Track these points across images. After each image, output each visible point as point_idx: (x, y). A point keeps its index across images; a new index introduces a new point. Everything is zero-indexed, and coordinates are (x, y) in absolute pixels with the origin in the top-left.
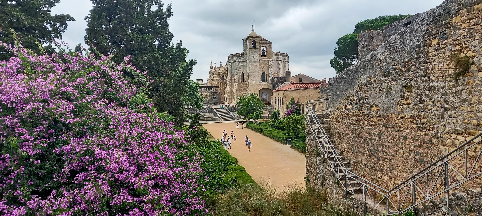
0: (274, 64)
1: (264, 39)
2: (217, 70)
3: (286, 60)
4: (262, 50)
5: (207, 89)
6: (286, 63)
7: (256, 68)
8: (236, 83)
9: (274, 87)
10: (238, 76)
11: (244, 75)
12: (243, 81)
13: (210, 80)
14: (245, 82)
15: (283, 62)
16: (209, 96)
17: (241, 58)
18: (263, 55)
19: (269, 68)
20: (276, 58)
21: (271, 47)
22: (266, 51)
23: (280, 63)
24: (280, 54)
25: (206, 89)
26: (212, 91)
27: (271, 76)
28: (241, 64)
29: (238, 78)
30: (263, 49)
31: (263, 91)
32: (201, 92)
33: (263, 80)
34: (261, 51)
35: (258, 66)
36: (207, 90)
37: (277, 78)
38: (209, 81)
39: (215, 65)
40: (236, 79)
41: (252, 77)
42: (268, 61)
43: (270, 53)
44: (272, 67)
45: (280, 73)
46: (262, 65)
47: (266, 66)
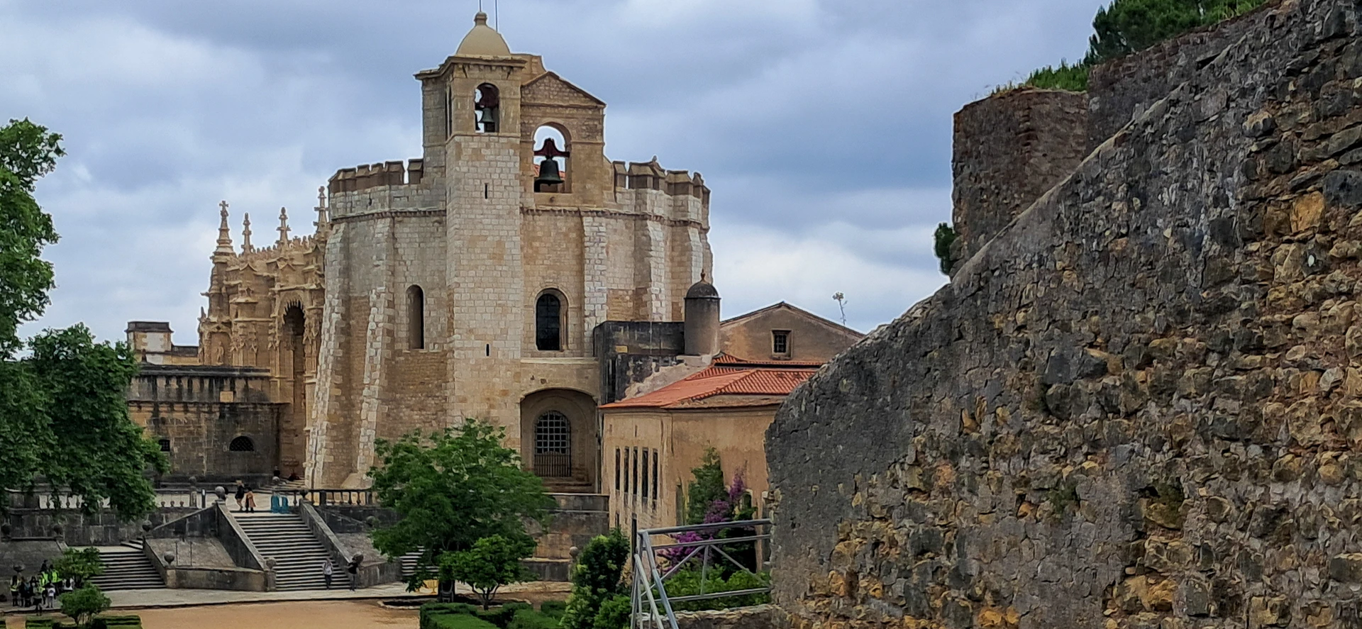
0: (617, 238)
1: (557, 78)
2: (260, 268)
3: (693, 216)
4: (539, 146)
5: (190, 383)
6: (693, 233)
7: (498, 257)
8: (375, 349)
9: (614, 383)
10: (391, 304)
11: (429, 302)
12: (418, 340)
13: (215, 329)
14: (430, 348)
15: (675, 223)
16: (204, 431)
17: (407, 195)
18: (547, 179)
19: (581, 259)
20: (626, 198)
21: (596, 131)
22: (566, 154)
23: (656, 231)
24: (656, 178)
25: (185, 383)
26: (226, 397)
27: (599, 311)
28: (407, 230)
29: (391, 319)
30: (549, 143)
31: (546, 406)
32: (156, 406)
33: (548, 339)
34: (537, 153)
35: (514, 246)
36: (190, 390)
37: (632, 325)
38: (206, 330)
39: (247, 234)
40: (372, 325)
41: (478, 315)
42: (581, 217)
43: (591, 164)
44: (601, 256)
45: (654, 297)
46: (539, 239)
47: (567, 249)
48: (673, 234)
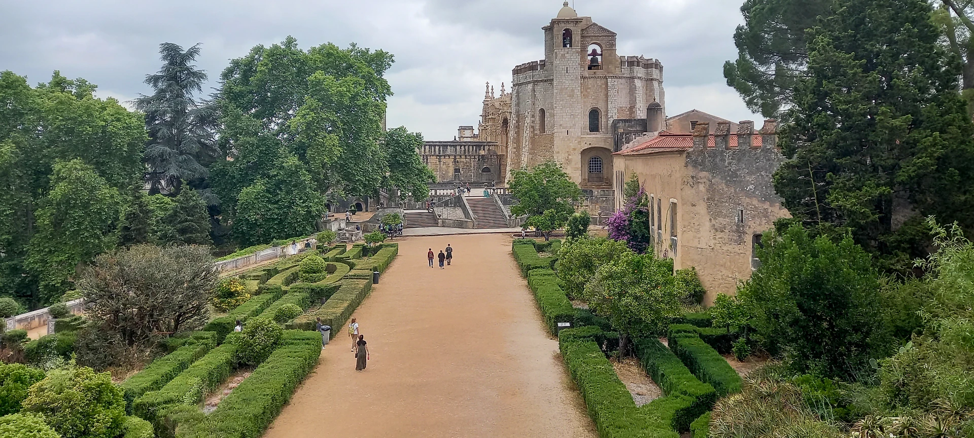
0: (622, 86)
1: (597, 25)
3: (655, 77)
4: (590, 52)
5: (469, 148)
6: (655, 83)
7: (572, 96)
8: (527, 134)
9: (617, 144)
10: (533, 116)
11: (547, 114)
12: (543, 129)
14: (547, 132)
15: (647, 80)
16: (472, 165)
17: (539, 74)
18: (593, 65)
19: (607, 96)
20: (626, 70)
21: (612, 46)
22: (601, 55)
23: (638, 83)
24: (638, 62)
25: (467, 147)
26: (481, 153)
27: (614, 115)
28: (539, 88)
29: (533, 122)
30: (594, 51)
31: (593, 154)
32: (456, 156)
33: (594, 127)
34: (589, 55)
35: (578, 92)
36: (469, 150)
37: (628, 121)
40: (526, 124)
41: (564, 119)
42: (607, 79)
43: (611, 58)
44: (615, 94)
45: (637, 109)
46: (590, 88)
47: (601, 92)
48: (647, 84)
